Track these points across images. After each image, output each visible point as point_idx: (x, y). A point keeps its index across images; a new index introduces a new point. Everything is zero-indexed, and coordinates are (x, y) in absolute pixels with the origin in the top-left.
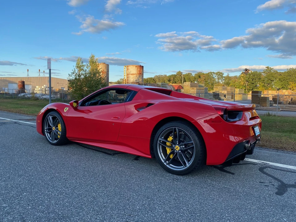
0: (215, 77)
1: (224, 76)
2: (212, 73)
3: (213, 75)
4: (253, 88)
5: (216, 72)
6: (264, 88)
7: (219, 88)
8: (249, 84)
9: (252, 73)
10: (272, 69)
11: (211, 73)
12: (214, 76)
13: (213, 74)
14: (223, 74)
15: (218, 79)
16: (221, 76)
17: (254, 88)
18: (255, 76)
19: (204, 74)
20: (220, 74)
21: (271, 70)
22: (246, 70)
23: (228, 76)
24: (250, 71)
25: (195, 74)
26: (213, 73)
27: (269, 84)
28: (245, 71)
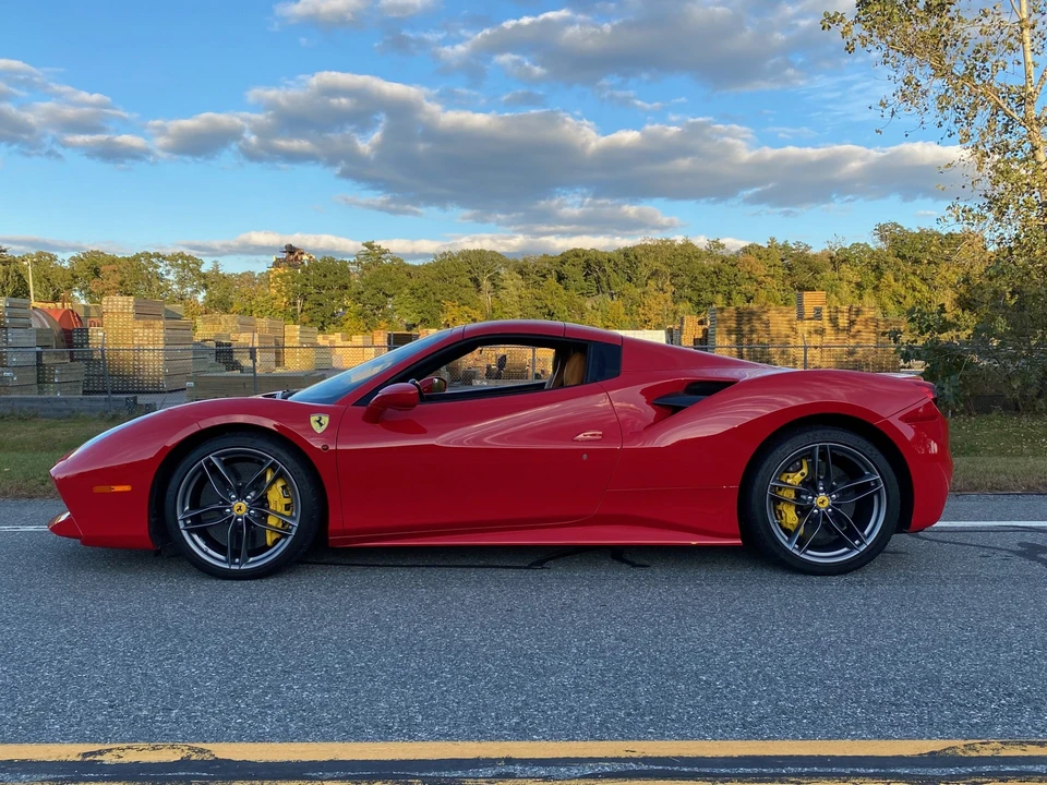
0: (168, 272)
1: (204, 269)
2: (151, 256)
3: (157, 267)
4: (323, 323)
5: (168, 252)
6: (362, 323)
7: (223, 322)
8: (307, 306)
9: (315, 265)
10: (385, 252)
11: (148, 256)
12: (160, 270)
13: (154, 260)
14: (199, 263)
15: (182, 282)
16: (191, 270)
17: (327, 321)
18: (330, 277)
19: (114, 260)
20: (186, 263)
21: (383, 256)
22: (291, 250)
23: (217, 272)
24: (305, 257)
25: (73, 258)
26: (158, 256)
27: (378, 308)
28: (284, 256)
